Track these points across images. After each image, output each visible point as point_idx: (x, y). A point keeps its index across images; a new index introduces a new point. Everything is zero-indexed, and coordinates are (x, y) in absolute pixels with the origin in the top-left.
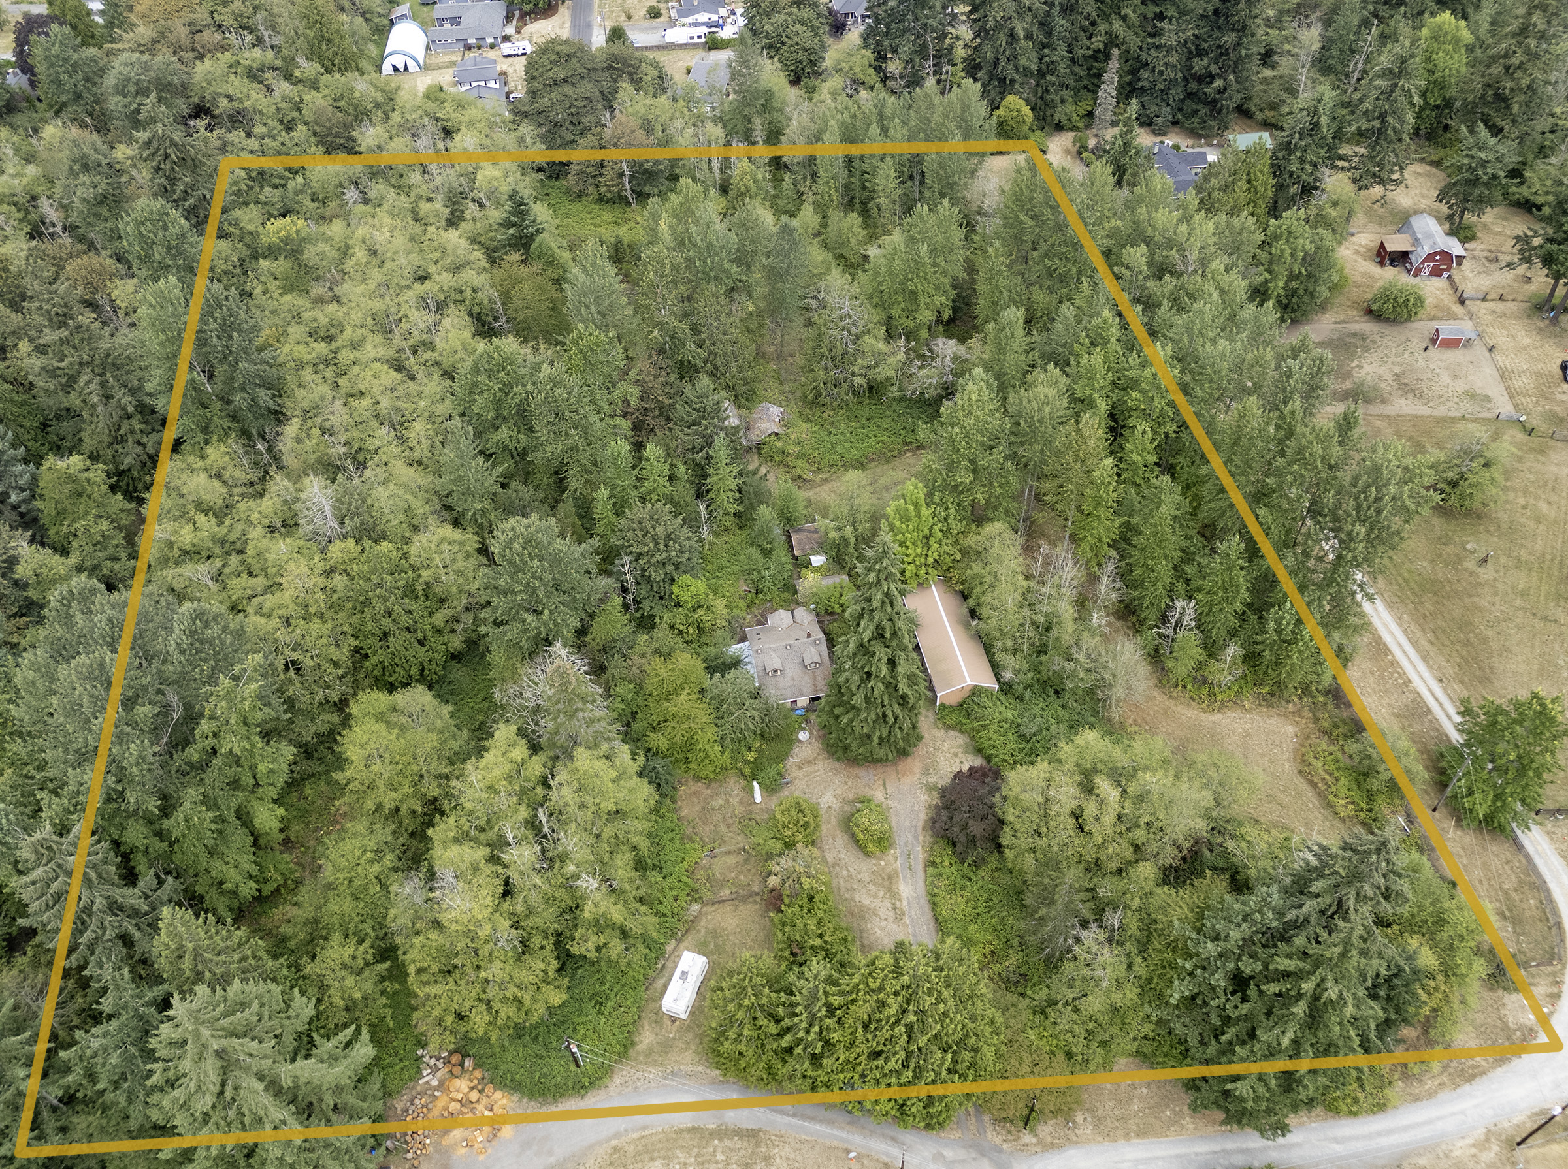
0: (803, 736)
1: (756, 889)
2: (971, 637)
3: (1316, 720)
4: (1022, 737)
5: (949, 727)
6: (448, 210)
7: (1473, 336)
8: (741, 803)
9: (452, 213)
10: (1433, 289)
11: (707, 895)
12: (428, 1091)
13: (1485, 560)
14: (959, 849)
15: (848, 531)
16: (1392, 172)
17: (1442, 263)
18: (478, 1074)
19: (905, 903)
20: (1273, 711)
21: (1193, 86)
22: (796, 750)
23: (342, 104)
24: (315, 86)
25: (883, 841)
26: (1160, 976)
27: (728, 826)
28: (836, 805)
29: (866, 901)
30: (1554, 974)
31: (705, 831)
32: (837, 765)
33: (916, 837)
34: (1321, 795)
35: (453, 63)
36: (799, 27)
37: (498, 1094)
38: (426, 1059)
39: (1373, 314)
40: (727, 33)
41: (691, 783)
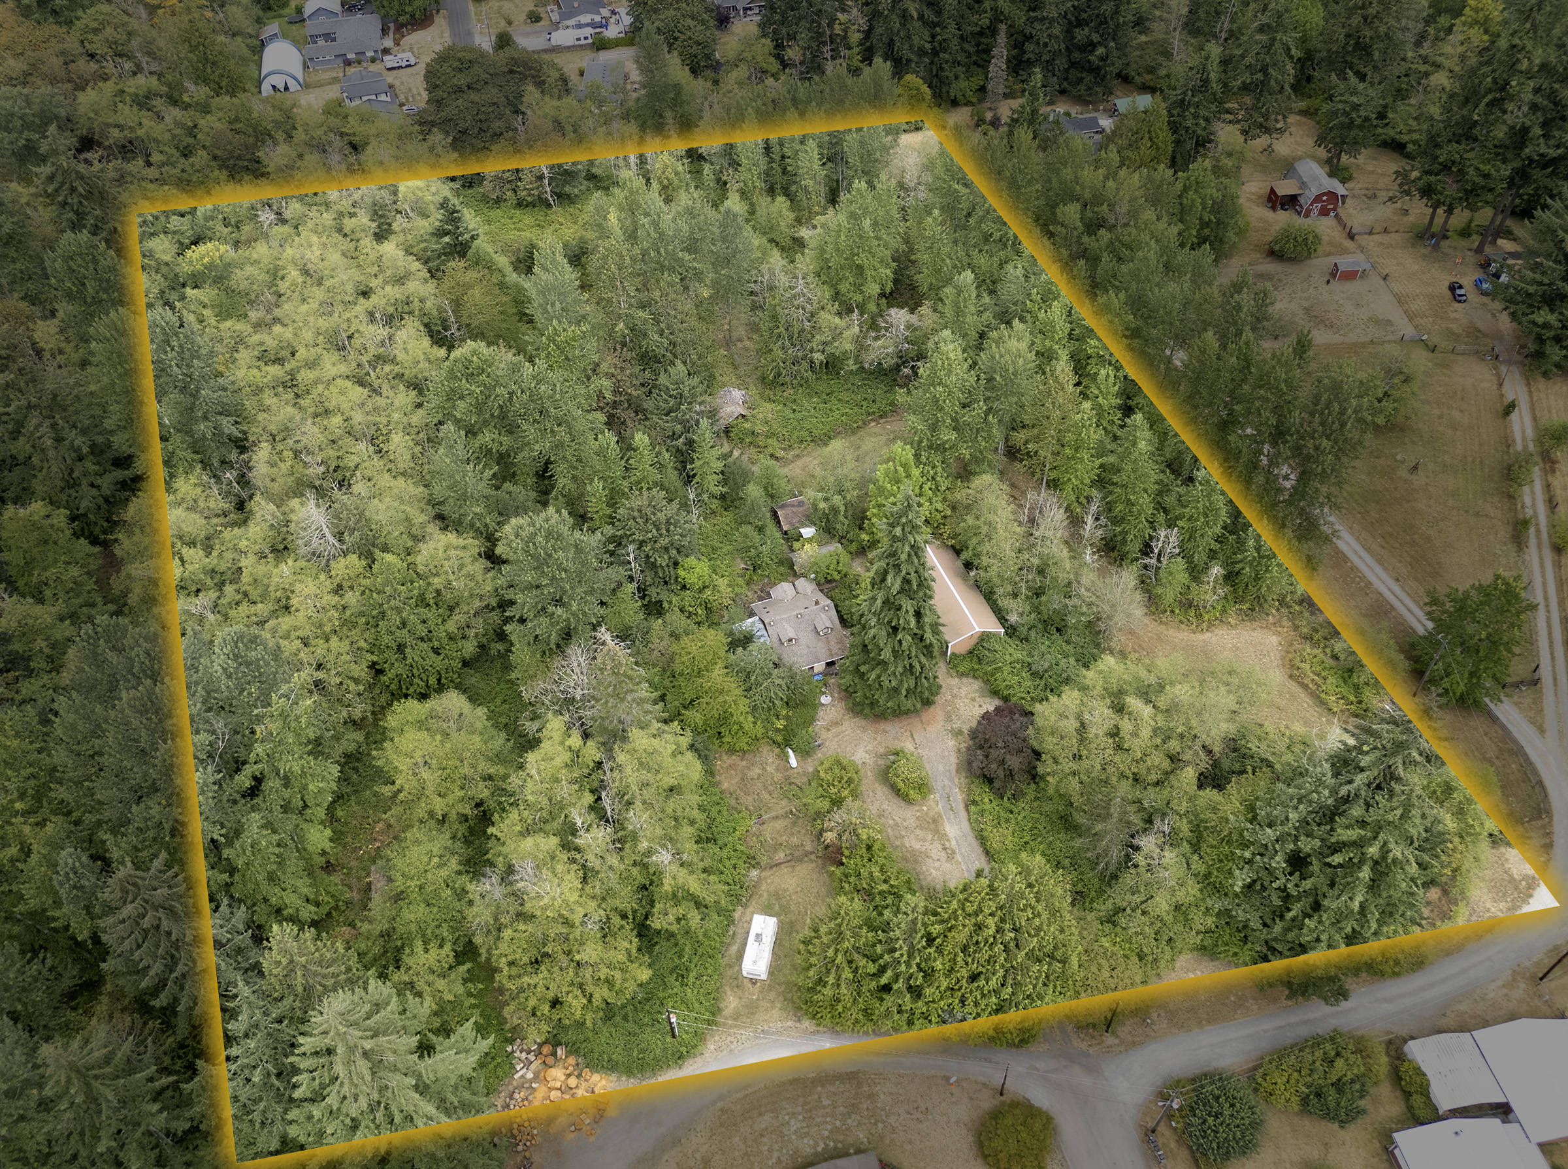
0: (825, 699)
1: (809, 848)
2: (970, 587)
3: (1296, 628)
4: (1035, 675)
5: (962, 675)
6: (374, 225)
7: (1368, 267)
8: (777, 770)
9: (379, 227)
10: (1325, 227)
11: (764, 860)
12: (523, 1084)
13: (1416, 468)
14: (997, 784)
15: (837, 500)
16: (1277, 121)
17: (1329, 203)
18: (572, 1060)
19: (953, 842)
20: (1256, 624)
21: (1076, 55)
22: (821, 713)
23: (238, 126)
24: (205, 109)
25: (923, 787)
26: (1218, 870)
27: (770, 793)
28: (870, 760)
29: (917, 846)
30: (1544, 827)
31: (747, 800)
32: (863, 723)
33: (951, 780)
34: (1312, 694)
35: (335, 80)
36: (689, 22)
37: (596, 1077)
38: (517, 1054)
39: (1275, 254)
40: (612, 32)
41: (725, 757)
